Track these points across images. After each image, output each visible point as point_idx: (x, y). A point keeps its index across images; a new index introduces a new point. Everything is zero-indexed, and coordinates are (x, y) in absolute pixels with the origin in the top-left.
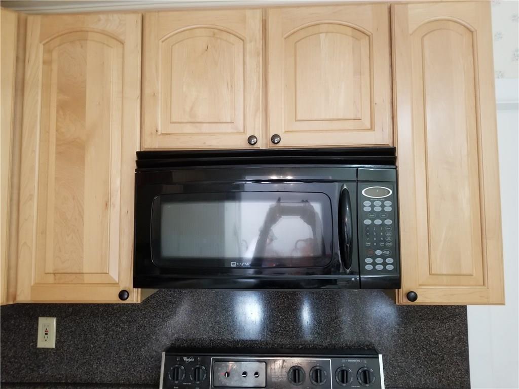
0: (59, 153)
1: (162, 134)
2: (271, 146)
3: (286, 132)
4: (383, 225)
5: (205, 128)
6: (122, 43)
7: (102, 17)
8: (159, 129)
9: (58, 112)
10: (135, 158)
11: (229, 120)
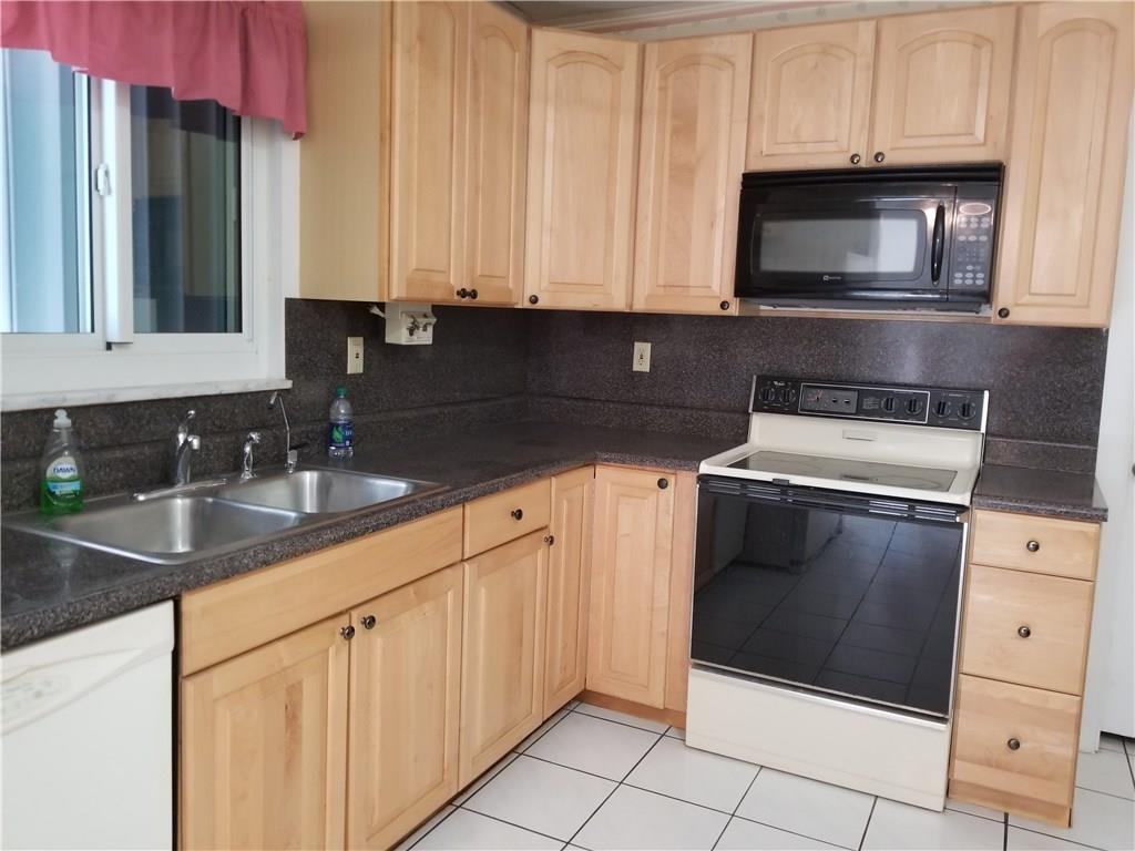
0: (671, 177)
1: (767, 156)
2: (874, 164)
3: (892, 149)
4: (978, 241)
5: (809, 148)
6: (733, 65)
7: (715, 39)
8: (764, 150)
9: (671, 137)
10: (740, 178)
11: (833, 139)
